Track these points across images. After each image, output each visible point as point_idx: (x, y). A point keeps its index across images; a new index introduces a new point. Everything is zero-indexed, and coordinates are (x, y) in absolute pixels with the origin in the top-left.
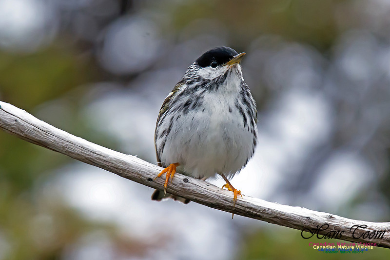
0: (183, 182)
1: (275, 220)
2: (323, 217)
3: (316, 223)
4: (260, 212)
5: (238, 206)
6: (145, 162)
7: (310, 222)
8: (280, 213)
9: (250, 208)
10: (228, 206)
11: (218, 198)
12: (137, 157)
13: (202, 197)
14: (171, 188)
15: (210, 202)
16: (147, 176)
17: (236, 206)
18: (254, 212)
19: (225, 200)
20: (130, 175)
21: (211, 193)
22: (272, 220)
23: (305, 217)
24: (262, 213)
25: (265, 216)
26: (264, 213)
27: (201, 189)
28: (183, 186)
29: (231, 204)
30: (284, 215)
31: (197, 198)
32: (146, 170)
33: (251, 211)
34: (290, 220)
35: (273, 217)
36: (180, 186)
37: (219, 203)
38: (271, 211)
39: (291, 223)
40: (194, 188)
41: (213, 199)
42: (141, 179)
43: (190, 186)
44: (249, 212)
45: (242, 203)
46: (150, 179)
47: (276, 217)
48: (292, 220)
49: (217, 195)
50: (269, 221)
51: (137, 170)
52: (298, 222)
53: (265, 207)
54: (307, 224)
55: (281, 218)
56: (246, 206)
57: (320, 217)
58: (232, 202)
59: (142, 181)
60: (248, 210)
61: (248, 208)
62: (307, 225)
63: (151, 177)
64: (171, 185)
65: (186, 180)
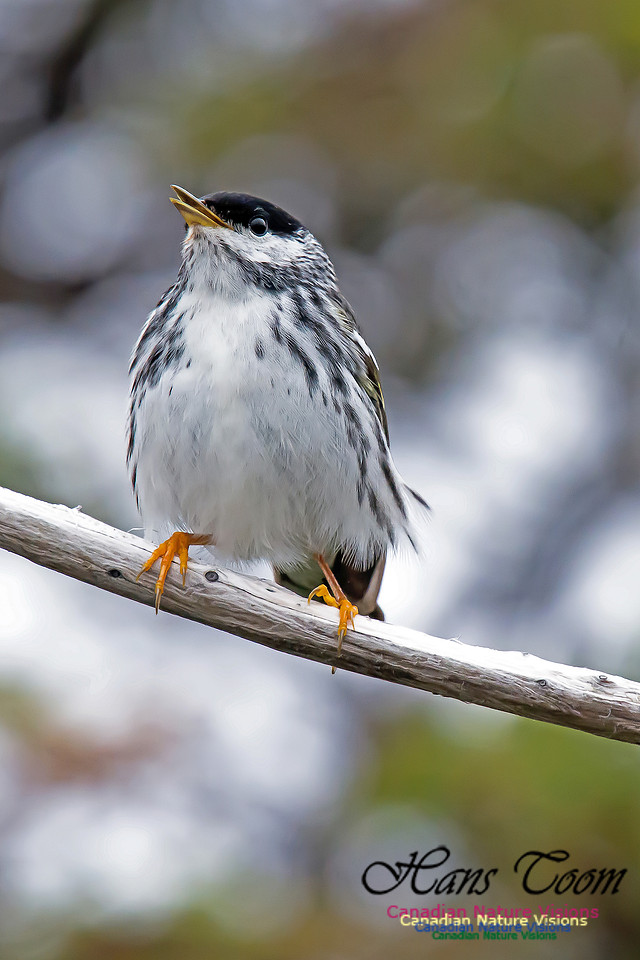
0: (204, 580)
1: (451, 686)
2: (581, 679)
3: (562, 697)
4: (412, 666)
5: (351, 647)
6: (102, 526)
7: (547, 695)
8: (465, 669)
9: (384, 653)
10: (324, 647)
11: (297, 625)
12: (81, 511)
13: (254, 623)
14: (173, 597)
15: (277, 637)
16: (107, 562)
17: (346, 647)
18: (394, 664)
19: (317, 631)
20: (62, 559)
21: (280, 612)
22: (441, 687)
23: (532, 680)
24: (418, 667)
25: (425, 675)
26: (423, 668)
27: (252, 600)
28: (204, 592)
29: (332, 643)
30: (477, 673)
31: (240, 623)
32: (104, 546)
33: (387, 661)
34: (492, 687)
35: (445, 680)
36: (197, 591)
37: (299, 640)
38: (442, 663)
39: (493, 697)
40: (232, 597)
41: (284, 627)
42: (91, 570)
43: (221, 593)
44: (381, 664)
45: (364, 639)
46: (115, 573)
47: (454, 679)
48: (499, 688)
49: (297, 619)
50: (435, 688)
51: (79, 546)
52: (515, 694)
53: (426, 651)
54: (540, 699)
55: (468, 684)
56: (375, 648)
57: (573, 681)
58: (335, 637)
59: (95, 577)
60: (380, 658)
61: (378, 652)
62: (537, 701)
63: (117, 566)
64: (173, 590)
65: (212, 576)
